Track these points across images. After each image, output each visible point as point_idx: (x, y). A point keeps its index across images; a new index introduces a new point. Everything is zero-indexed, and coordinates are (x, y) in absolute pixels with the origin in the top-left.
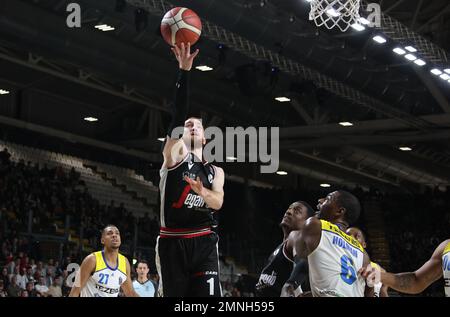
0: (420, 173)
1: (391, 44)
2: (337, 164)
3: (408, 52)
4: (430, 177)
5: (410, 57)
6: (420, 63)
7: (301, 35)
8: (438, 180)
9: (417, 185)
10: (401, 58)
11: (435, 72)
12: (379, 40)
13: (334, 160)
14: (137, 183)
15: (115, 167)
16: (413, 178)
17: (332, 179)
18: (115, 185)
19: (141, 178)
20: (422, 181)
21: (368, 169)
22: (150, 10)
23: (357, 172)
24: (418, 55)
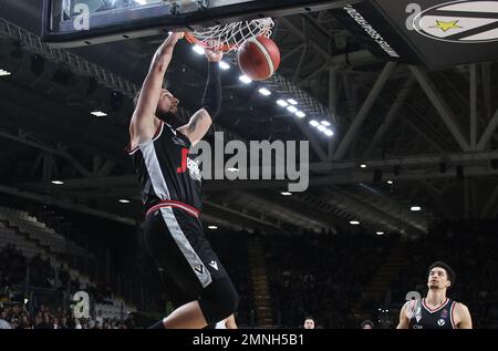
0: (298, 216)
1: (275, 96)
2: (224, 207)
3: (290, 104)
4: (308, 220)
5: (292, 109)
6: (301, 115)
7: (193, 85)
8: (315, 222)
9: (296, 228)
10: (284, 110)
11: (313, 123)
12: (265, 92)
13: (221, 203)
14: (30, 225)
15: (8, 209)
16: (292, 220)
17: (219, 221)
18: (8, 226)
19: (34, 220)
20: (300, 223)
21: (252, 212)
22: (47, 57)
23: (243, 215)
24: (299, 107)
